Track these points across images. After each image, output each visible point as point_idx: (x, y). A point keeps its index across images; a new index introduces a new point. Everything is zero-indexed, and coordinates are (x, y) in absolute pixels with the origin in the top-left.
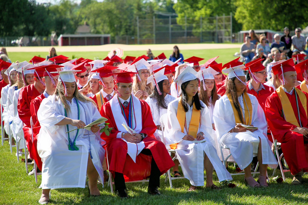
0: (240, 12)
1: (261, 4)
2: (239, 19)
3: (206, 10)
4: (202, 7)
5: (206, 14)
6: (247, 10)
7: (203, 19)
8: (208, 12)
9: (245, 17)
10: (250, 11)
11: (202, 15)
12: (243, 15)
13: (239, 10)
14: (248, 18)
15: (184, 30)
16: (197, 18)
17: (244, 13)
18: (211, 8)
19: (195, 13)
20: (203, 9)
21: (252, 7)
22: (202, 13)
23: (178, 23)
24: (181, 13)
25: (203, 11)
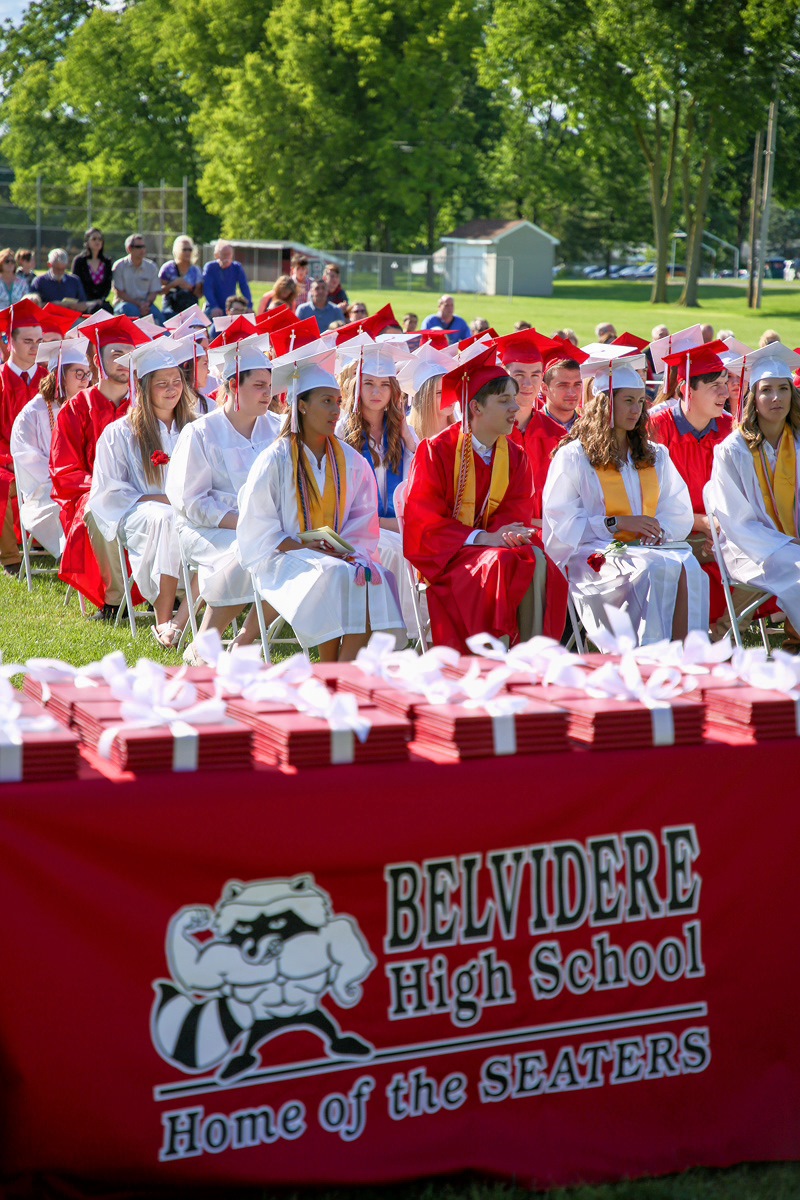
0: (214, 178)
1: (277, 155)
2: (210, 202)
3: (107, 162)
4: (97, 153)
5: (108, 176)
6: (234, 172)
7: (97, 190)
8: (116, 168)
9: (228, 197)
10: (243, 176)
11: (94, 178)
12: (223, 189)
13: (209, 169)
14: (238, 201)
15: (33, 223)
16: (77, 189)
17: (225, 182)
18: (127, 155)
19: (71, 171)
20: (98, 160)
21: (247, 165)
22: (94, 173)
23: (14, 198)
24: (26, 166)
25: (98, 166)
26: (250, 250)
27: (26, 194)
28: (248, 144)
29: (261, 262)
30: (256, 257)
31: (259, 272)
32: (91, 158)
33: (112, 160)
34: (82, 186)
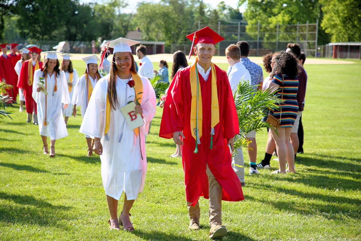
0: (329, 20)
2: (326, 29)
3: (284, 16)
4: (279, 13)
5: (284, 22)
6: (339, 17)
7: (280, 27)
8: (287, 18)
9: (335, 26)
10: (343, 17)
11: (278, 22)
12: (333, 23)
13: (327, 16)
14: (339, 27)
15: (255, 40)
16: (271, 26)
17: (333, 21)
18: (291, 13)
19: (270, 19)
20: (279, 15)
21: (344, 13)
22: (279, 20)
23: (247, 31)
24: (251, 19)
25: (280, 18)
26: (347, 47)
27: (251, 29)
28: (346, 5)
29: (351, 51)
30: (349, 49)
31: (350, 55)
32: (277, 15)
33: (285, 15)
34: (273, 25)
